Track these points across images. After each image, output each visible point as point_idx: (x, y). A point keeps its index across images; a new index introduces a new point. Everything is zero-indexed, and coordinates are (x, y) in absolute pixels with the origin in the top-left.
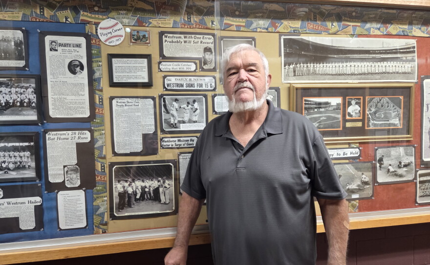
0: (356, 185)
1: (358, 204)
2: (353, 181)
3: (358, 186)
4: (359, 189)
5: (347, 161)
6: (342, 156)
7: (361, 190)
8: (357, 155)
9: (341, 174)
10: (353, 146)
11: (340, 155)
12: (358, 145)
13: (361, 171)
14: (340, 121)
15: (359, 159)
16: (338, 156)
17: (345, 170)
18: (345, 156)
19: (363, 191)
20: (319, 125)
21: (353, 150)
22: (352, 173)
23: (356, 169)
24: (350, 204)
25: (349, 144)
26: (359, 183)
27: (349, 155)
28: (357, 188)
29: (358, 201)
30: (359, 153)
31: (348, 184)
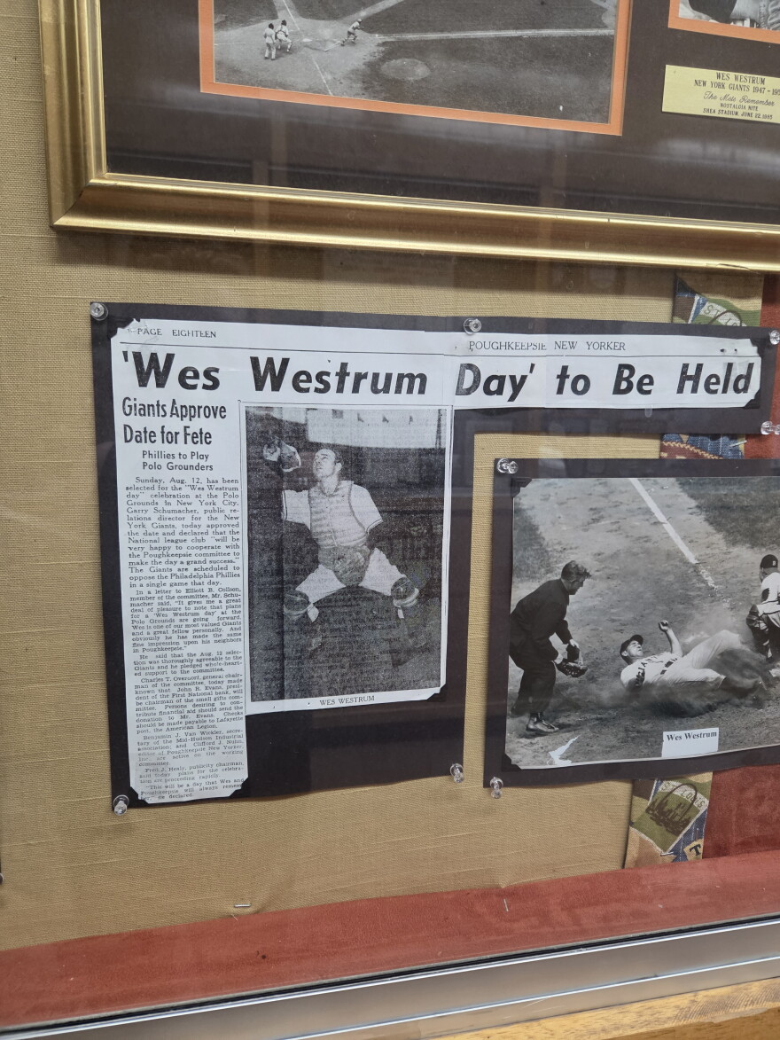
0: (702, 652)
1: (703, 803)
2: (680, 622)
3: (725, 660)
4: (727, 686)
5: (647, 449)
6: (601, 397)
7: (743, 693)
8: (741, 400)
9: (583, 559)
10: (711, 308)
11: (582, 384)
12: (755, 304)
13: (753, 539)
14: (608, 42)
15: (755, 435)
16: (569, 401)
17: (617, 529)
18: (633, 401)
19: (758, 704)
20: (392, 51)
21: (712, 354)
22: (673, 555)
23: (720, 515)
24: (642, 804)
25: (677, 285)
26: (733, 637)
27: (665, 396)
28: (712, 675)
29: (707, 777)
30: (755, 385)
31: (634, 649)
